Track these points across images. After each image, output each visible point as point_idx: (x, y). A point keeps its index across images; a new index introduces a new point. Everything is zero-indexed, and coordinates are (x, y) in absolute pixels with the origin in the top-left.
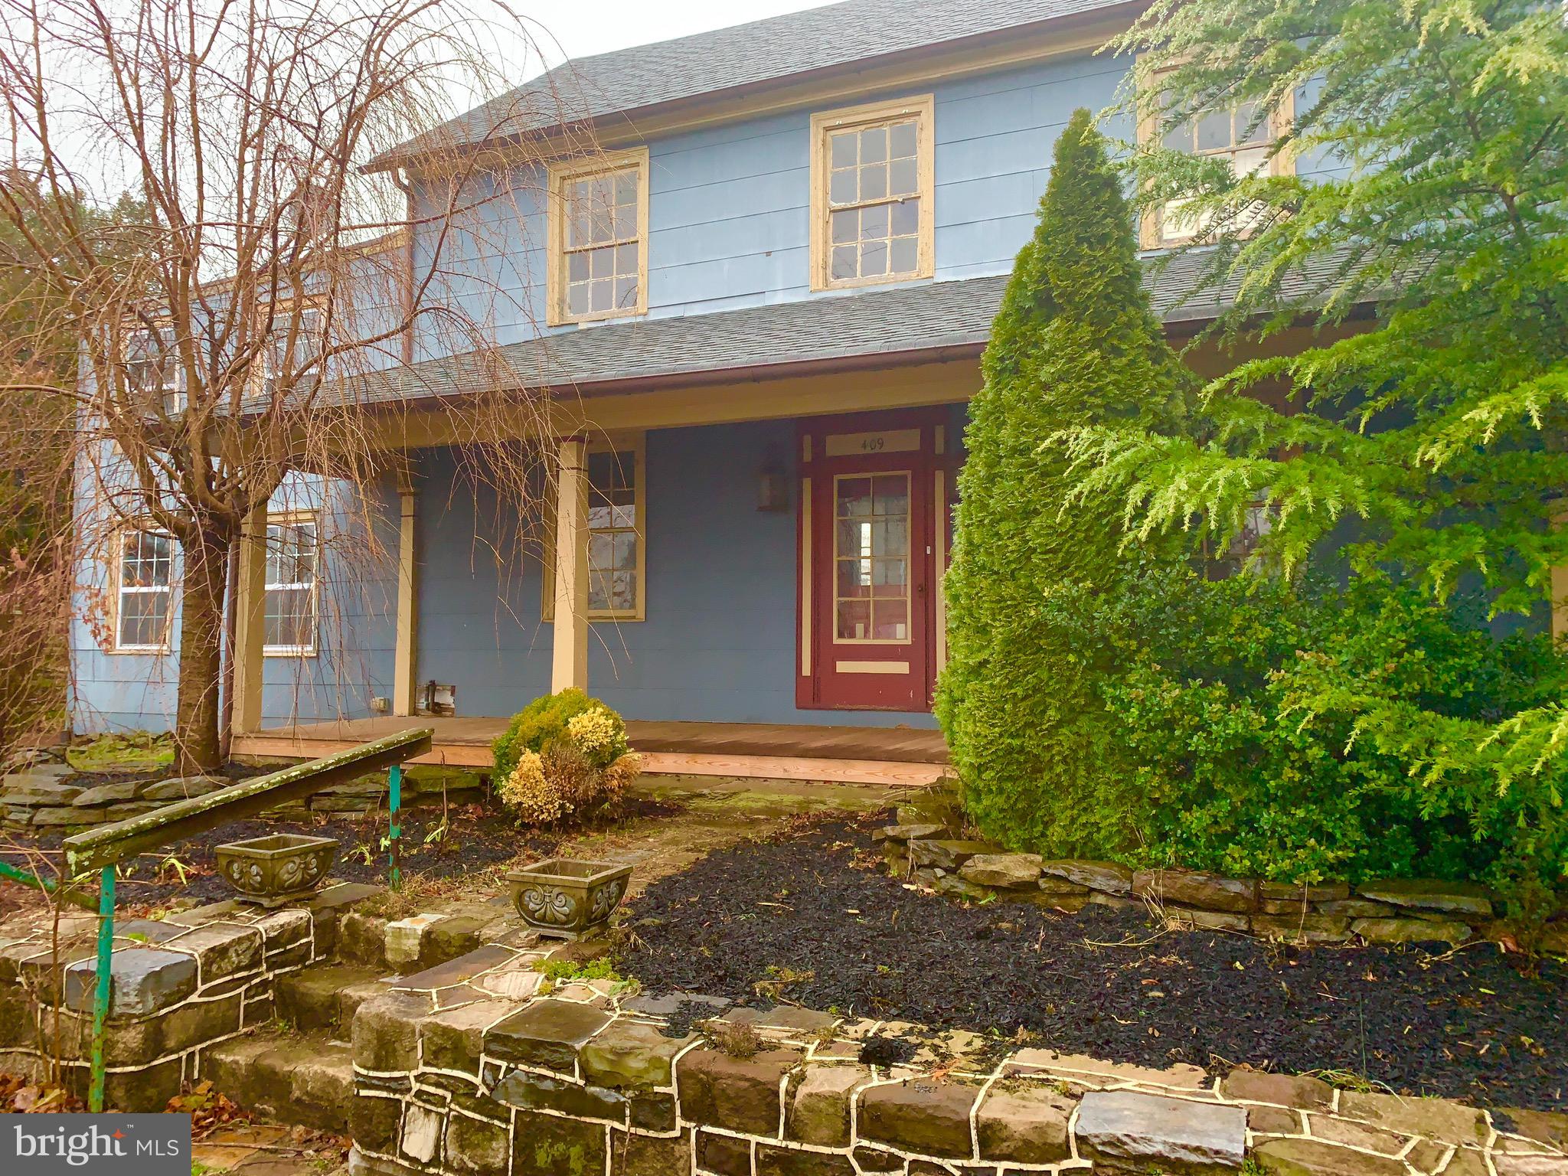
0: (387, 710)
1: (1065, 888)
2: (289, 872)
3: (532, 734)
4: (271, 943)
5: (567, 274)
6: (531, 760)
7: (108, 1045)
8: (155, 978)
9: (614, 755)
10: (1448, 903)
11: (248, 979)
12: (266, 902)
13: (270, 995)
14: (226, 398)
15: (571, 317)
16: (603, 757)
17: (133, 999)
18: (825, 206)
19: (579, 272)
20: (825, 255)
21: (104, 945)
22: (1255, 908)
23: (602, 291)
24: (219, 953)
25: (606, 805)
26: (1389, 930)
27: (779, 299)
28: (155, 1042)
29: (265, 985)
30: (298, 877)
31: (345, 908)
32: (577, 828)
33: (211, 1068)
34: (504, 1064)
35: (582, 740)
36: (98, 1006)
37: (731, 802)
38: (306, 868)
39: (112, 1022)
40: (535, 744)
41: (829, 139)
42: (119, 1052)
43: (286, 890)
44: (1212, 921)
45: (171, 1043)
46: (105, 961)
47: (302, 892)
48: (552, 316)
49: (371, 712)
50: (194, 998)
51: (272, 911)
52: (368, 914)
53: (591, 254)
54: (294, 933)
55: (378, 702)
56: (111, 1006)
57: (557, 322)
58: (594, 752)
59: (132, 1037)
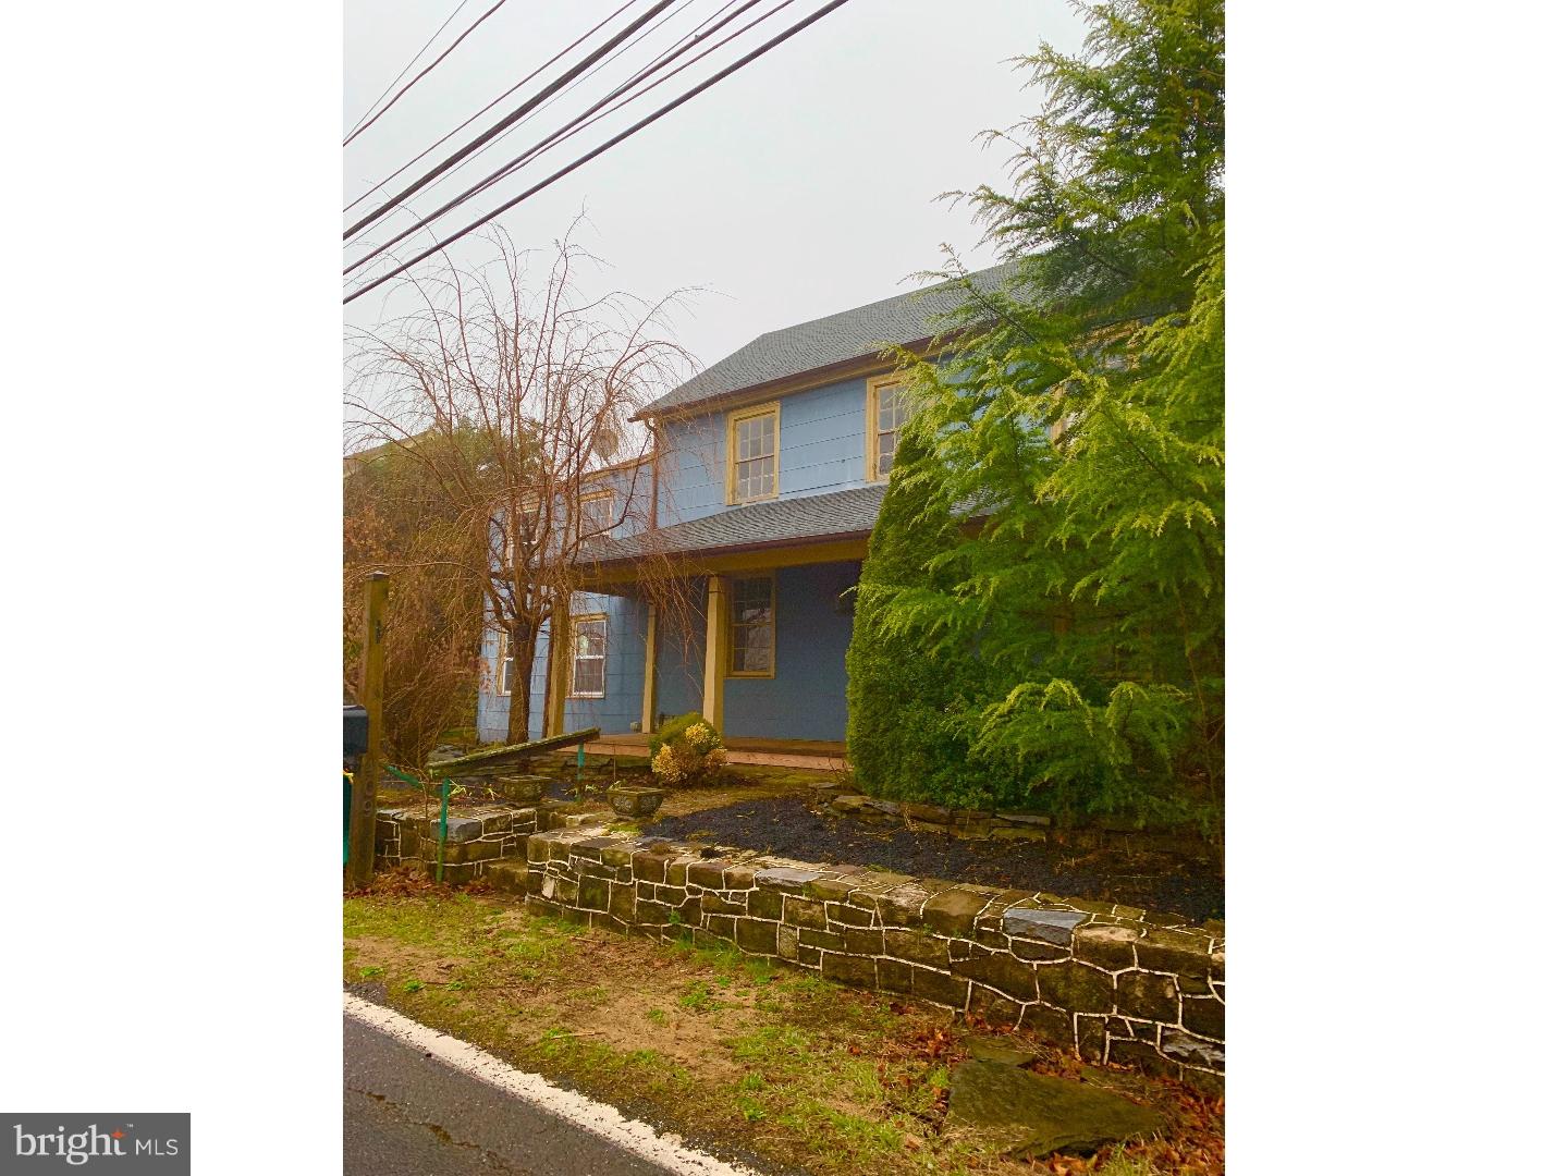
0: (639, 730)
1: (872, 811)
2: (528, 791)
3: (667, 737)
4: (516, 821)
5: (738, 475)
6: (666, 749)
7: (445, 854)
8: (463, 828)
9: (710, 748)
10: (1031, 819)
11: (504, 835)
12: (517, 804)
13: (515, 844)
14: (536, 558)
15: (739, 500)
16: (704, 749)
17: (454, 835)
18: (875, 431)
19: (744, 475)
20: (875, 461)
21: (443, 814)
22: (950, 821)
23: (756, 485)
24: (492, 822)
25: (705, 776)
26: (1009, 834)
27: (850, 487)
28: (463, 855)
29: (512, 840)
30: (532, 794)
31: (553, 809)
32: (690, 787)
33: (486, 870)
34: (577, 857)
35: (691, 740)
36: (441, 838)
37: (783, 781)
38: (536, 790)
39: (448, 844)
40: (668, 742)
41: (878, 393)
42: (448, 858)
43: (527, 799)
44: (931, 828)
45: (470, 857)
46: (444, 821)
47: (534, 800)
48: (728, 499)
49: (628, 730)
50: (480, 839)
51: (519, 808)
52: (560, 812)
53: (750, 464)
54: (528, 818)
55: (633, 725)
56: (446, 837)
57: (731, 503)
58: (697, 747)
59: (454, 851)
